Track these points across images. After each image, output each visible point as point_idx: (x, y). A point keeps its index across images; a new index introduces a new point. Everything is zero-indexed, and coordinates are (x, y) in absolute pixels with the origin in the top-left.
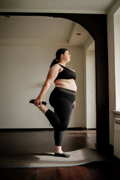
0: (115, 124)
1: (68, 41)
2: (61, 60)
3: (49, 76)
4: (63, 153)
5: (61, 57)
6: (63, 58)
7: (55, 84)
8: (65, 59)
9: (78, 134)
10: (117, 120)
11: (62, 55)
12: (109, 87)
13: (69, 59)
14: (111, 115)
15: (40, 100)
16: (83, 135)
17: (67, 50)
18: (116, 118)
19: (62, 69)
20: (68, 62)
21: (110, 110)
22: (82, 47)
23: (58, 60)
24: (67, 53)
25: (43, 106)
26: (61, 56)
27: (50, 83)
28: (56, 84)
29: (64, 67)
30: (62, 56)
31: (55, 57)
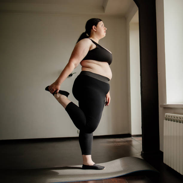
0: (165, 121)
1: (103, 8)
2: (93, 33)
3: (74, 54)
4: (94, 164)
5: (92, 31)
6: (95, 31)
7: (81, 66)
8: (98, 33)
9: (119, 142)
10: (167, 116)
11: (94, 27)
12: (159, 72)
13: (103, 33)
14: (161, 110)
15: (57, 86)
16: (125, 144)
17: (101, 20)
18: (166, 114)
19: (94, 46)
20: (103, 37)
21: (160, 104)
22: (123, 18)
23: (88, 35)
24: (101, 24)
25: (63, 97)
26: (92, 28)
27: (75, 65)
28: (83, 67)
29: (97, 44)
30: (94, 29)
31: (84, 31)
